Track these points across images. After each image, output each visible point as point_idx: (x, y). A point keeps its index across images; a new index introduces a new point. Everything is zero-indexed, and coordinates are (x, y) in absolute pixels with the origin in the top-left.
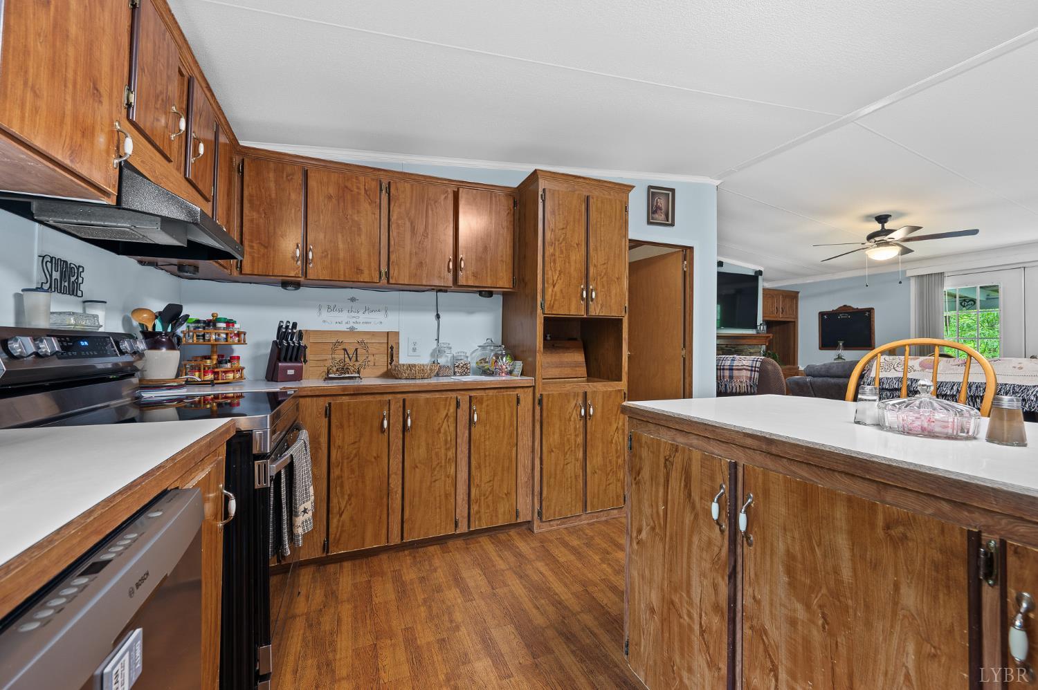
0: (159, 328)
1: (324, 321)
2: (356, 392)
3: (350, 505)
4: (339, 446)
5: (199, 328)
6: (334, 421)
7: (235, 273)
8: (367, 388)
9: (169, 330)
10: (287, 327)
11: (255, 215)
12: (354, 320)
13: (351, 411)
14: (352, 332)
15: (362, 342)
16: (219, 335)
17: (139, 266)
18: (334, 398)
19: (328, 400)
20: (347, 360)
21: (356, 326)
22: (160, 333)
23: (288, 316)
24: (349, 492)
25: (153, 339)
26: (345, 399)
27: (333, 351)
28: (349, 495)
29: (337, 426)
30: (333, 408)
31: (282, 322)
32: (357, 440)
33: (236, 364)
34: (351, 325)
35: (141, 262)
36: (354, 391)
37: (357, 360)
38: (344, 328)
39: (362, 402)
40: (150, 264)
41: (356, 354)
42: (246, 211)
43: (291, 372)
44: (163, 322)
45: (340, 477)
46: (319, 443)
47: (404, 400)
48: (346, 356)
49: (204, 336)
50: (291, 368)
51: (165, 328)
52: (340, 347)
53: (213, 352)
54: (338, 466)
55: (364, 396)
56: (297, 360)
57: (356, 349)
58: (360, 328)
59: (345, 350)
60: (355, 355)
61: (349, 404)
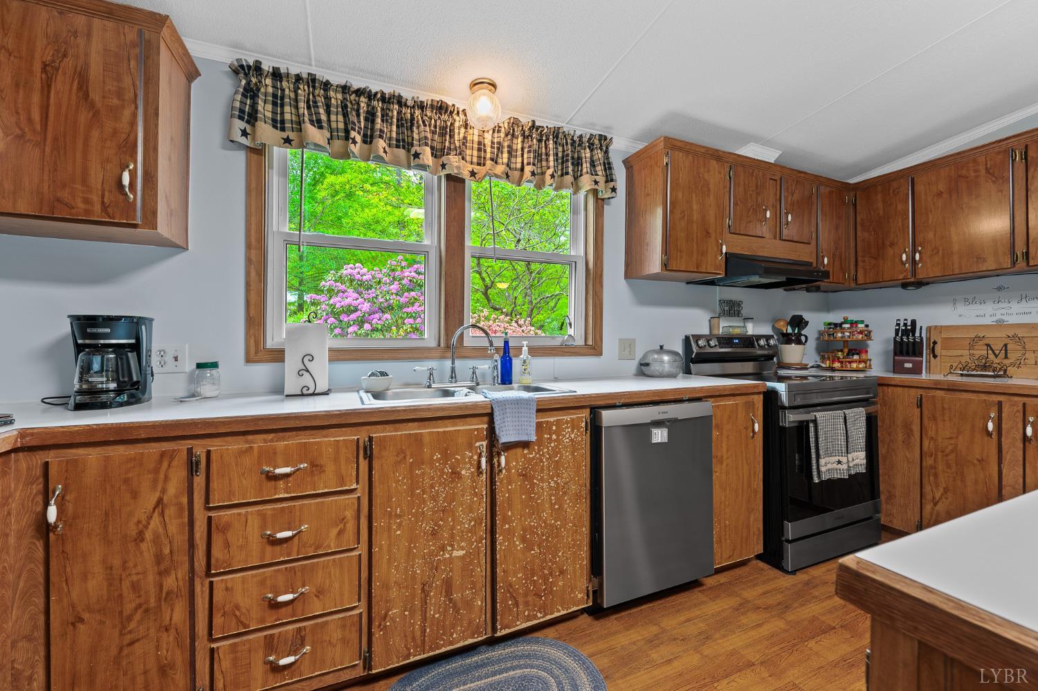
0: (790, 330)
1: (960, 316)
2: (950, 388)
3: (946, 498)
4: (932, 438)
5: (830, 328)
6: (926, 413)
7: (853, 285)
8: (967, 385)
9: (796, 331)
10: (905, 325)
11: (866, 235)
12: (1004, 311)
13: (946, 406)
14: (1000, 325)
15: (1015, 336)
16: (844, 333)
17: (786, 292)
18: (927, 390)
19: (920, 392)
20: (992, 356)
21: (1005, 318)
22: (791, 334)
23: (906, 314)
24: (944, 485)
25: (787, 339)
26: (940, 393)
27: (971, 347)
28: (944, 488)
29: (929, 418)
30: (924, 400)
31: (899, 320)
32: (954, 436)
33: (864, 356)
34: (999, 317)
35: (785, 290)
36: (948, 386)
37: (1006, 357)
38: (988, 321)
39: (960, 399)
40: (790, 290)
41: (1006, 350)
42: (859, 234)
43: (908, 365)
44: (792, 327)
45: (933, 467)
46: (911, 430)
47: (1024, 405)
48: (990, 352)
49: (833, 334)
50: (908, 362)
51: (793, 330)
52: (981, 343)
53: (844, 346)
54: (931, 456)
55: (964, 393)
56: (914, 354)
57: (1006, 345)
58: (1012, 320)
59: (988, 345)
60: (1003, 352)
61: (943, 399)
